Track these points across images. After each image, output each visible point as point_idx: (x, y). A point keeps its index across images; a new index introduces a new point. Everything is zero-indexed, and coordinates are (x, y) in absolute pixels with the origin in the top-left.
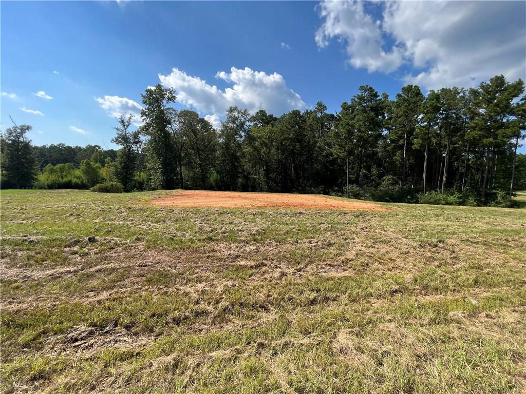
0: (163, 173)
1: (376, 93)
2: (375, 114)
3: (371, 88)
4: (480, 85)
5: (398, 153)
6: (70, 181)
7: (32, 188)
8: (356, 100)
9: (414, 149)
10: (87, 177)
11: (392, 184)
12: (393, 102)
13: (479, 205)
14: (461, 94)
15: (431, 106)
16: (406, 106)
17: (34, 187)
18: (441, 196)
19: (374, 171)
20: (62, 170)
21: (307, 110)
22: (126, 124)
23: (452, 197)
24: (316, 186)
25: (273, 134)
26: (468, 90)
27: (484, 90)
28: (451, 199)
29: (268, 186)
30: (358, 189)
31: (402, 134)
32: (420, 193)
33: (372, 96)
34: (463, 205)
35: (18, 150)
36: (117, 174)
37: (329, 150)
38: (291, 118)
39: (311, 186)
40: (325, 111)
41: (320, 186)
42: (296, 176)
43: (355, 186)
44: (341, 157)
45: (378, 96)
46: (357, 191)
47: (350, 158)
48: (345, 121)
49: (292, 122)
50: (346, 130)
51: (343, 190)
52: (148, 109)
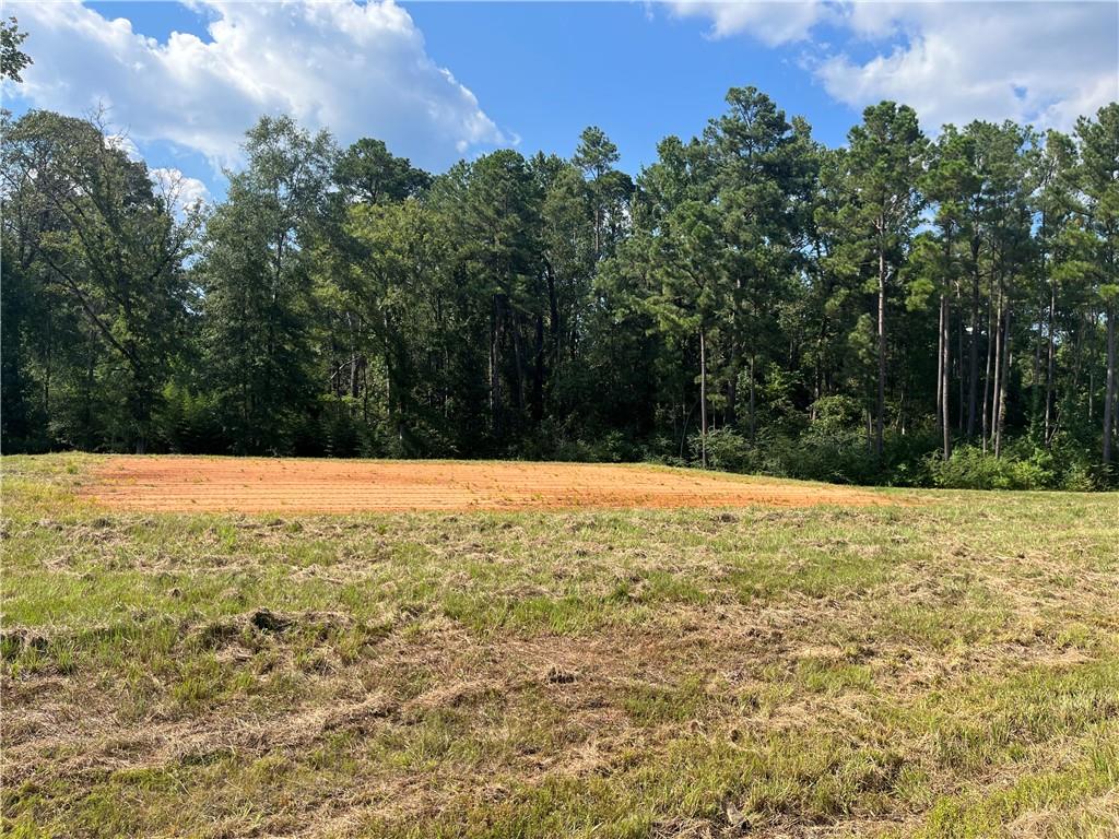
1: (781, 117)
2: (780, 187)
3: (764, 100)
4: (1076, 125)
5: (863, 320)
8: (721, 134)
9: (909, 308)
11: (845, 424)
12: (841, 153)
13: (1099, 489)
14: (1027, 146)
15: (954, 175)
16: (882, 170)
18: (995, 462)
19: (776, 380)
21: (541, 155)
23: (1025, 465)
24: (595, 436)
25: (426, 236)
26: (1043, 135)
27: (1089, 142)
28: (1023, 469)
29: (408, 436)
30: (740, 441)
31: (868, 259)
32: (935, 454)
33: (769, 125)
34: (1058, 489)
37: (639, 305)
38: (494, 179)
39: (571, 434)
40: (610, 165)
41: (610, 434)
42: (511, 396)
43: (727, 433)
44: (685, 331)
45: (788, 127)
46: (738, 449)
47: (710, 335)
48: (692, 207)
49: (497, 194)
50: (699, 238)
51: (686, 447)
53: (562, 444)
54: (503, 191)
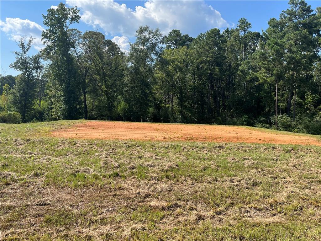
0: (66, 102)
1: (309, 7)
2: (308, 32)
3: (303, 2)
8: (286, 15)
19: (309, 98)
21: (228, 29)
24: (239, 116)
25: (188, 57)
29: (183, 116)
30: (289, 119)
33: (304, 11)
36: (15, 102)
37: (254, 74)
38: (209, 38)
39: (232, 116)
40: (248, 29)
41: (243, 116)
42: (215, 104)
43: (285, 116)
44: (268, 82)
45: (312, 11)
46: (288, 122)
47: (279, 83)
48: (273, 41)
49: (210, 43)
50: (274, 51)
51: (270, 121)
52: (50, 31)
53: (229, 119)
54: (212, 41)
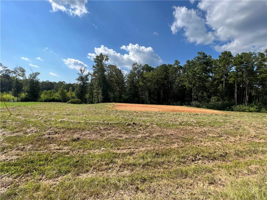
0: (103, 95)
1: (207, 55)
2: (206, 66)
3: (204, 53)
4: (265, 51)
5: (221, 85)
6: (54, 98)
7: (37, 102)
8: (196, 59)
9: (229, 83)
10: (61, 96)
11: (217, 101)
12: (217, 60)
14: (254, 55)
15: (239, 61)
16: (225, 62)
17: (38, 101)
18: (246, 108)
19: (205, 94)
20: (50, 93)
21: (169, 64)
22: (83, 71)
23: (252, 108)
24: (176, 102)
25: (153, 76)
26: (257, 53)
28: (252, 109)
29: (150, 101)
30: (199, 103)
31: (222, 76)
32: (234, 106)
33: (204, 57)
34: (259, 112)
35: (34, 84)
36: (77, 95)
37: (183, 84)
38: (162, 68)
39: (173, 102)
40: (179, 65)
41: (178, 102)
42: (164, 96)
43: (197, 102)
44: (190, 87)
45: (208, 57)
47: (194, 88)
48: (192, 69)
50: (193, 74)
51: (190, 104)
52: (97, 65)
54: (164, 69)
